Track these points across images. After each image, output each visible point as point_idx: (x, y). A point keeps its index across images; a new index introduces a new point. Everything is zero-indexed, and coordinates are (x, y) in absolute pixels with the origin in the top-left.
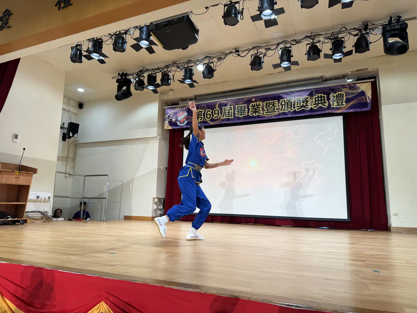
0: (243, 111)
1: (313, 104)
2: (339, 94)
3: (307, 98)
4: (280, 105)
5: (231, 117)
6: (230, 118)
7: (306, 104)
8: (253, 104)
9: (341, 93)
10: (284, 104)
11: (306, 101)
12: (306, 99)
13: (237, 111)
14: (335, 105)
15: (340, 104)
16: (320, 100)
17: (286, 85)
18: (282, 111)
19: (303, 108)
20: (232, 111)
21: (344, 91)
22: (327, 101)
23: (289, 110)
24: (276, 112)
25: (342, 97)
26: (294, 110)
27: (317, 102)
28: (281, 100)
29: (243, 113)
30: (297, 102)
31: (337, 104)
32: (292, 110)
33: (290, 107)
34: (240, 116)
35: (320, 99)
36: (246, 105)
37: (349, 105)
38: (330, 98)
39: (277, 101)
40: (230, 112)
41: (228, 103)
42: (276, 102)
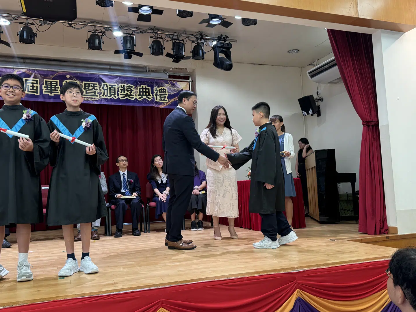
0: (53, 88)
1: (137, 94)
2: (162, 88)
3: (132, 87)
4: (102, 89)
5: (37, 92)
6: (36, 94)
7: (130, 93)
8: (68, 81)
9: (164, 89)
10: (106, 88)
11: (130, 89)
12: (130, 87)
13: (44, 87)
14: (158, 99)
15: (163, 99)
16: (144, 92)
17: (108, 67)
18: (105, 97)
19: (127, 97)
20: (39, 85)
21: (167, 87)
22: (151, 95)
23: (113, 96)
24: (97, 96)
25: (165, 92)
26: (117, 97)
27: (141, 94)
28: (103, 83)
29: (53, 90)
30: (121, 90)
31: (160, 99)
32: (115, 97)
33: (113, 93)
34: (50, 94)
35: (144, 90)
36: (58, 81)
37: (171, 101)
38: (154, 91)
39: (98, 83)
40: (35, 87)
41: (32, 74)
42: (96, 84)
